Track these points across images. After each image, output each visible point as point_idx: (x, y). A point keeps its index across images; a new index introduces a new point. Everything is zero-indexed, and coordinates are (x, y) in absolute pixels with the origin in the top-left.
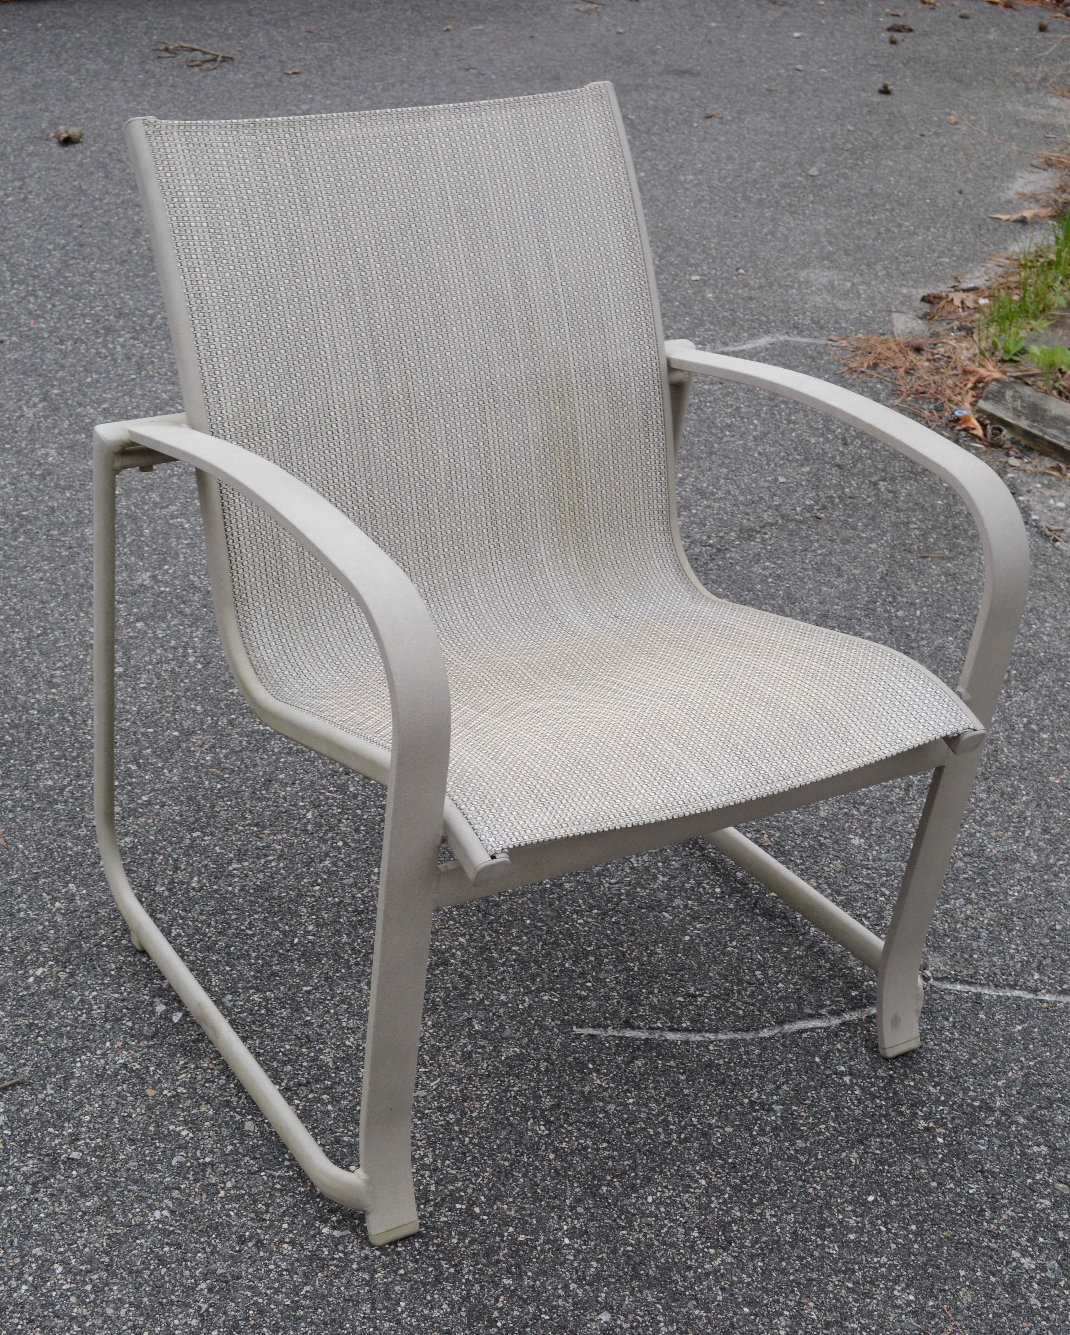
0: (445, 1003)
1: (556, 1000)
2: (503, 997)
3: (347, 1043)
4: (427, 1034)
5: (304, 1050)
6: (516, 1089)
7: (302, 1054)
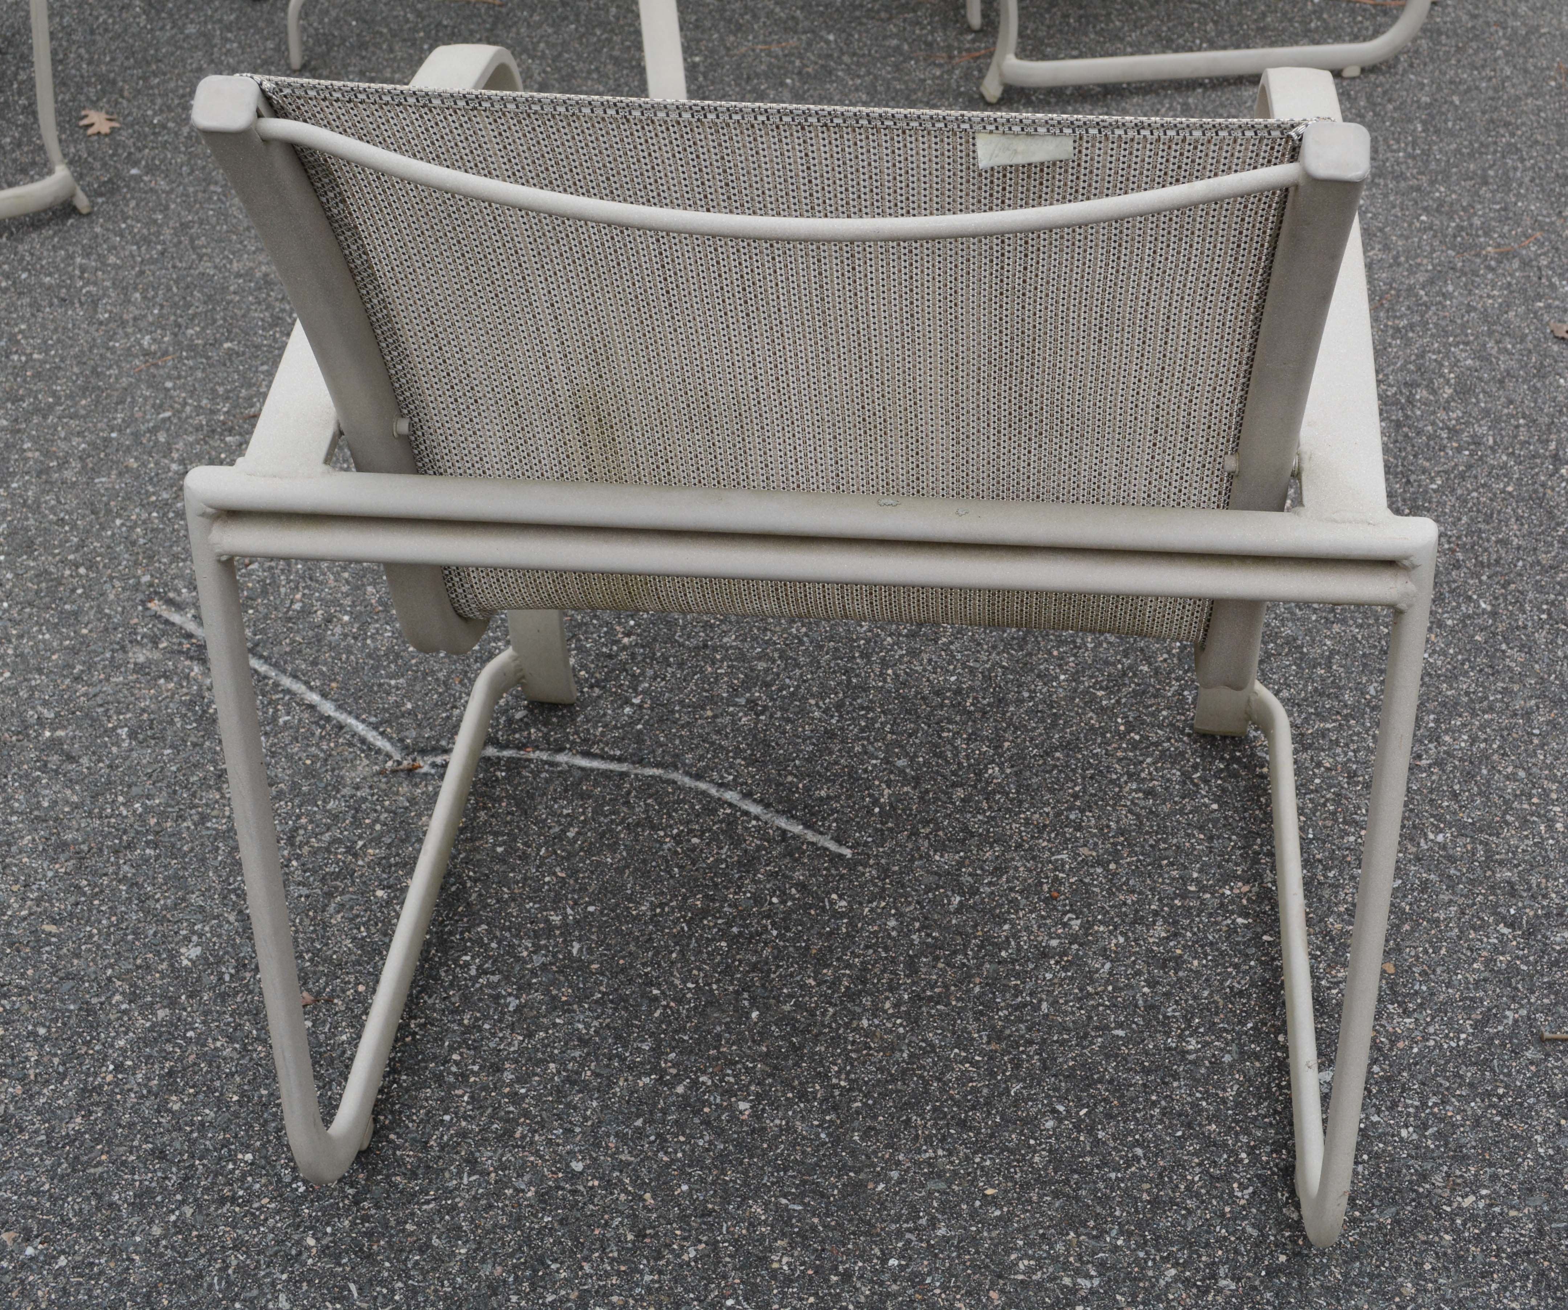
0: (965, 946)
1: (834, 896)
2: (892, 923)
3: (1121, 940)
4: (1021, 914)
5: (1179, 952)
6: (980, 817)
7: (1184, 947)
